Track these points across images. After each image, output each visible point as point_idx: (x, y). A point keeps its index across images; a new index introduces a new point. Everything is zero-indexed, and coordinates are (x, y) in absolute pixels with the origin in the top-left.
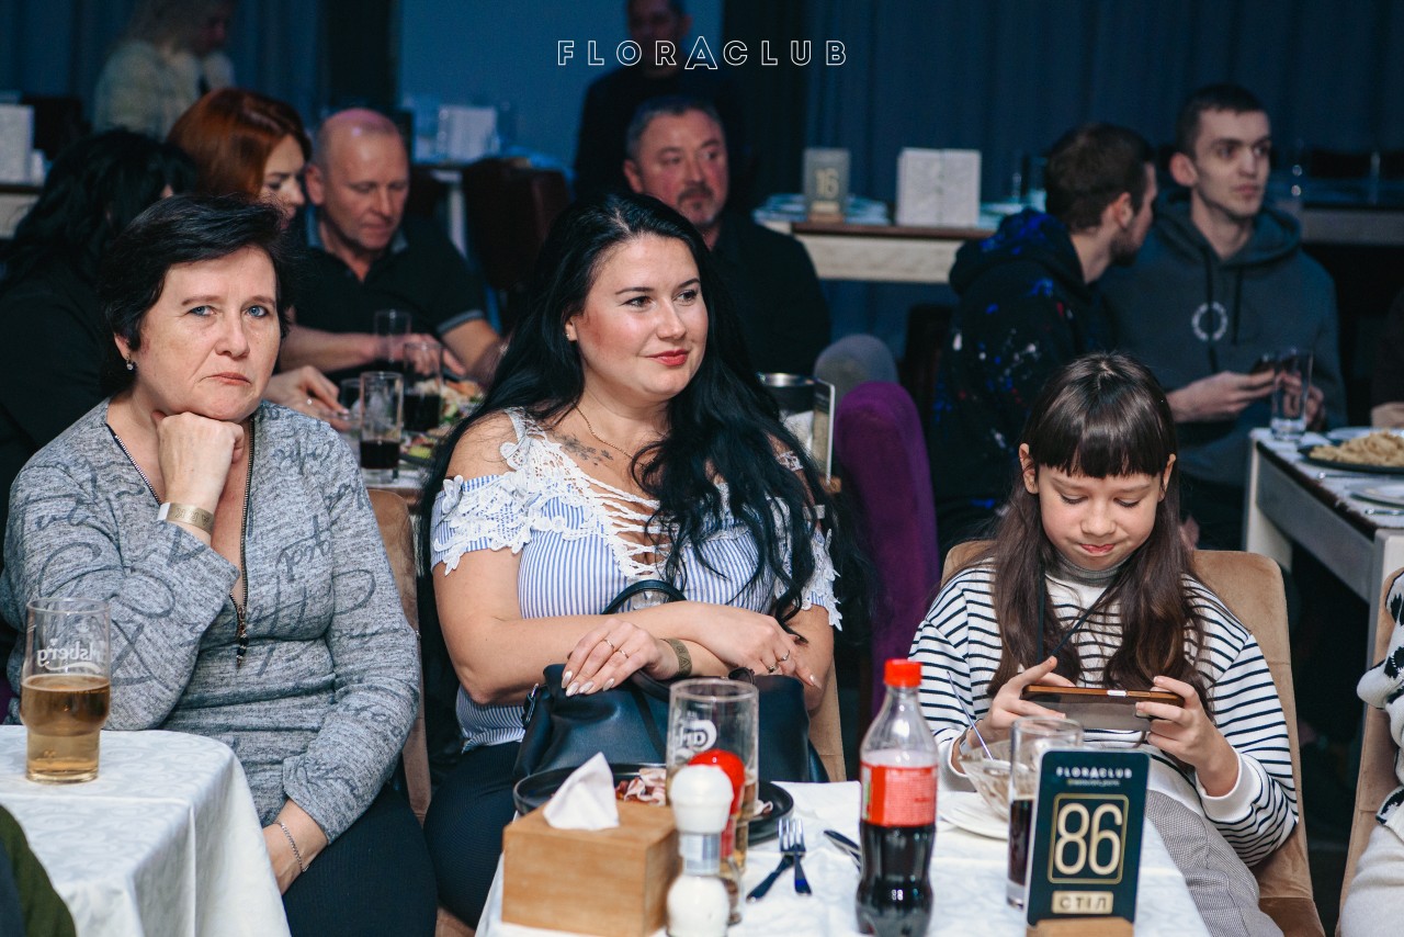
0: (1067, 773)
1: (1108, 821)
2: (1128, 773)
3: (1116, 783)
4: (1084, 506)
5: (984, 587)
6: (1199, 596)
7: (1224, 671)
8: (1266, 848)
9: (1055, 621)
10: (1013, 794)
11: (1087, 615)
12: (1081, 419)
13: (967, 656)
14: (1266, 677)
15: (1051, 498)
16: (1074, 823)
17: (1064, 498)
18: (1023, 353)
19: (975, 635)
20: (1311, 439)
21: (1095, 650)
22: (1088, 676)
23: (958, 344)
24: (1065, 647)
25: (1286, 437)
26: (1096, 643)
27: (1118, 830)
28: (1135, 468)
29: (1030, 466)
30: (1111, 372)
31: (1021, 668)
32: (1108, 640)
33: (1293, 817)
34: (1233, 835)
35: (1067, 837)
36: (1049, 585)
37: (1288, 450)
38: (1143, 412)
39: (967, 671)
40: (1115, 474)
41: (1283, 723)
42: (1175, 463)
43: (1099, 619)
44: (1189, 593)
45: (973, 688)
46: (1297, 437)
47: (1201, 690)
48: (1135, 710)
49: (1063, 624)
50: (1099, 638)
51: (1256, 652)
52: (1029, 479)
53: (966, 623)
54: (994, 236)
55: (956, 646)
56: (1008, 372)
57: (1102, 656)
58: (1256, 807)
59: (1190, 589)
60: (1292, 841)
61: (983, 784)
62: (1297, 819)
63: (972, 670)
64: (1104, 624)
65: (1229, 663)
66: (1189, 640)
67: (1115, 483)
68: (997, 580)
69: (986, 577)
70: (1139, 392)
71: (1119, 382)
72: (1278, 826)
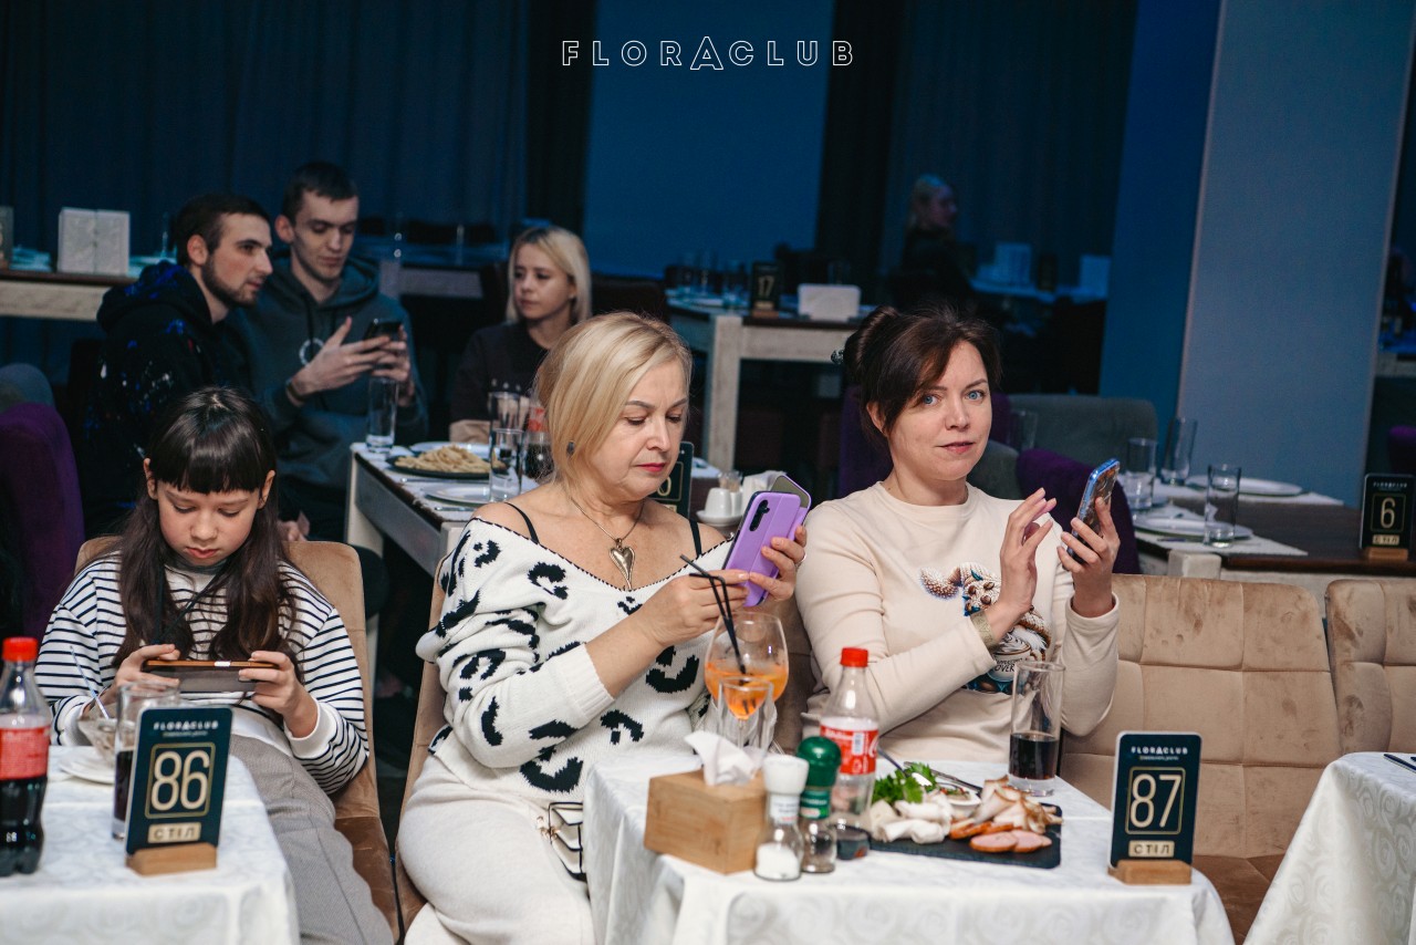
0: (163, 727)
1: (197, 765)
2: (215, 725)
3: (204, 733)
4: (192, 515)
5: (111, 575)
6: (292, 579)
7: (310, 638)
8: (343, 777)
9: (172, 603)
10: (120, 746)
11: (198, 598)
12: (192, 442)
13: (95, 633)
14: (346, 642)
15: (167, 507)
16: (168, 767)
17: (177, 508)
18: (159, 381)
19: (103, 616)
20: (398, 451)
21: (204, 626)
22: (199, 648)
23: (103, 374)
24: (180, 625)
25: (378, 450)
26: (204, 620)
27: (205, 771)
28: (233, 486)
29: (151, 477)
30: (220, 405)
31: (143, 643)
32: (214, 617)
33: (365, 753)
34: (314, 768)
35: (162, 780)
36: (168, 573)
37: (379, 460)
38: (242, 438)
39: (95, 646)
40: (217, 491)
41: (359, 678)
42: (275, 477)
43: (208, 600)
44: (284, 578)
45: (101, 660)
46: (387, 450)
47: (292, 656)
48: (238, 676)
49: (178, 606)
50: (207, 616)
51: (338, 622)
52: (151, 488)
53: (95, 606)
54: (136, 284)
55: (86, 625)
56: (146, 396)
57: (210, 631)
58: (333, 744)
59: (285, 573)
60: (364, 772)
61: (98, 739)
62: (368, 754)
63: (100, 645)
64: (211, 604)
65: (315, 632)
66: (282, 615)
67: (218, 498)
68: (122, 569)
69: (113, 567)
70: (241, 423)
71: (228, 414)
72: (351, 761)
